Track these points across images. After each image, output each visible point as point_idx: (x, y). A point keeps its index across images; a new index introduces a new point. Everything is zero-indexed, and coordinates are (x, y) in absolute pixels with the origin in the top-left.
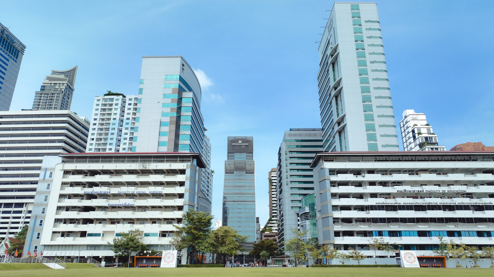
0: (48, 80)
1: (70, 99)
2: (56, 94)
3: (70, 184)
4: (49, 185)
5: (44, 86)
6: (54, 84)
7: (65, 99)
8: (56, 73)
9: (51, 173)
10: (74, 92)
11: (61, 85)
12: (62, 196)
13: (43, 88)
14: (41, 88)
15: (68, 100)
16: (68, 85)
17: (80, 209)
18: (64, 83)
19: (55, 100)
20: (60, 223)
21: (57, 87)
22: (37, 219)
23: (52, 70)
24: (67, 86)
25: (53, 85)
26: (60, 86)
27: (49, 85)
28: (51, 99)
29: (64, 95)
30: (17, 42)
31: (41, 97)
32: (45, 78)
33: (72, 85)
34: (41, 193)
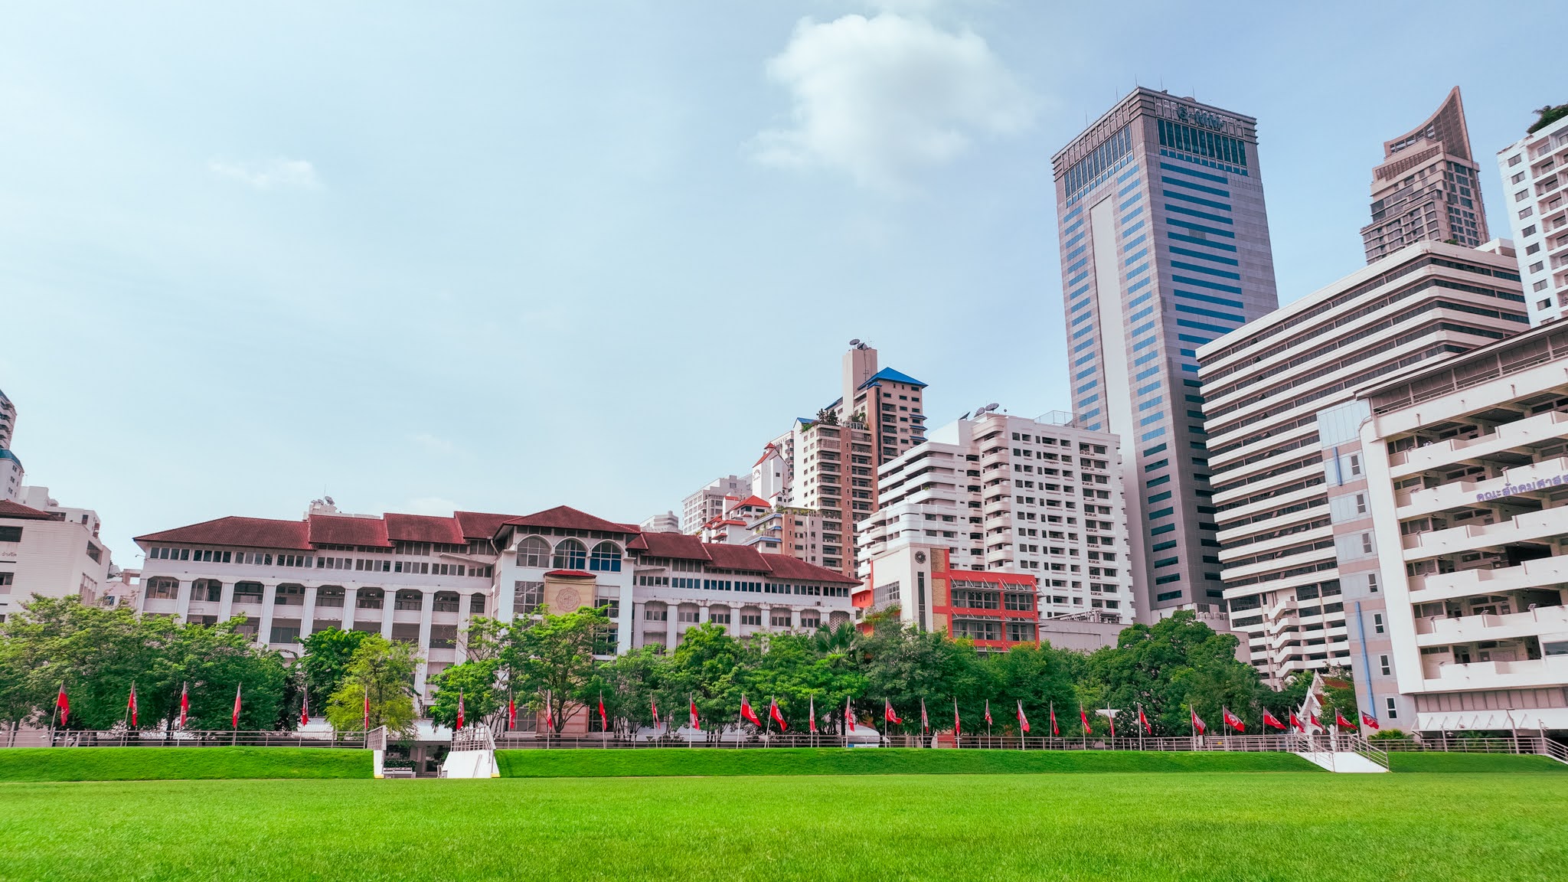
0: (1384, 179)
1: (1475, 204)
2: (1422, 209)
3: (1422, 481)
4: (1360, 498)
5: (1380, 203)
6: (1405, 180)
7: (1457, 212)
8: (1398, 147)
9: (1355, 459)
10: (1482, 177)
11: (1427, 172)
12: (1409, 527)
13: (1378, 210)
14: (1373, 211)
15: (1467, 210)
16: (1449, 163)
17: (1492, 559)
18: (1434, 165)
19: (1425, 228)
20: (1432, 619)
21: (1417, 187)
22: (1363, 613)
23: (1385, 144)
24: (1449, 168)
25: (1401, 186)
26: (1424, 180)
27: (1393, 191)
28: (1414, 232)
29: (1449, 199)
30: (1226, 119)
31: (1381, 238)
32: (1371, 176)
33: (1465, 157)
34: (1348, 528)
